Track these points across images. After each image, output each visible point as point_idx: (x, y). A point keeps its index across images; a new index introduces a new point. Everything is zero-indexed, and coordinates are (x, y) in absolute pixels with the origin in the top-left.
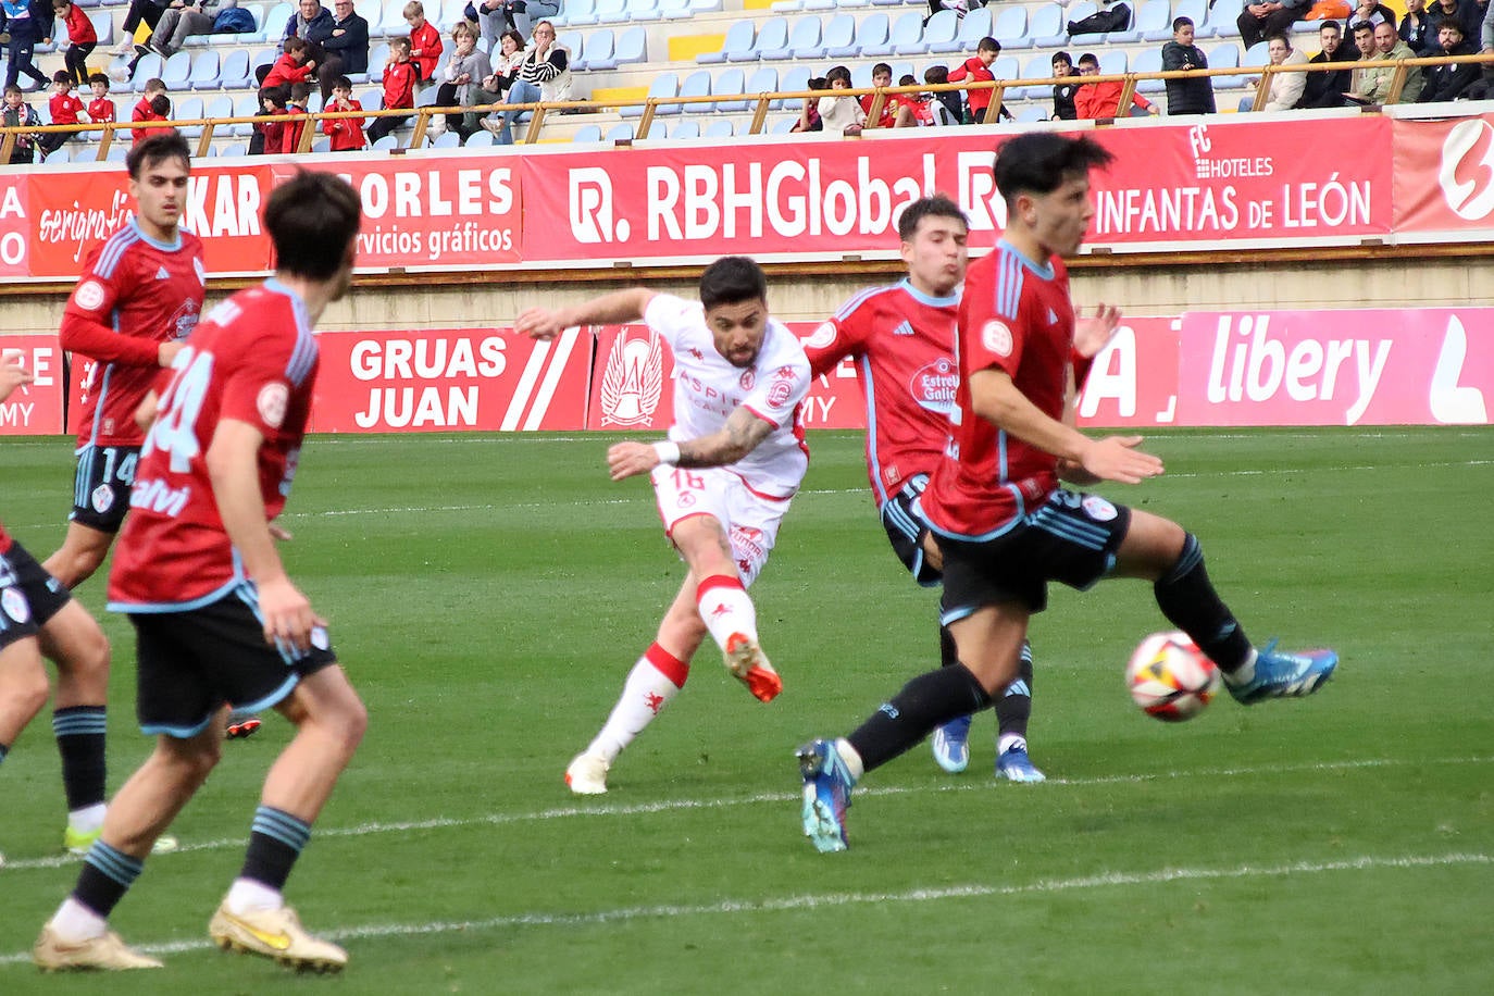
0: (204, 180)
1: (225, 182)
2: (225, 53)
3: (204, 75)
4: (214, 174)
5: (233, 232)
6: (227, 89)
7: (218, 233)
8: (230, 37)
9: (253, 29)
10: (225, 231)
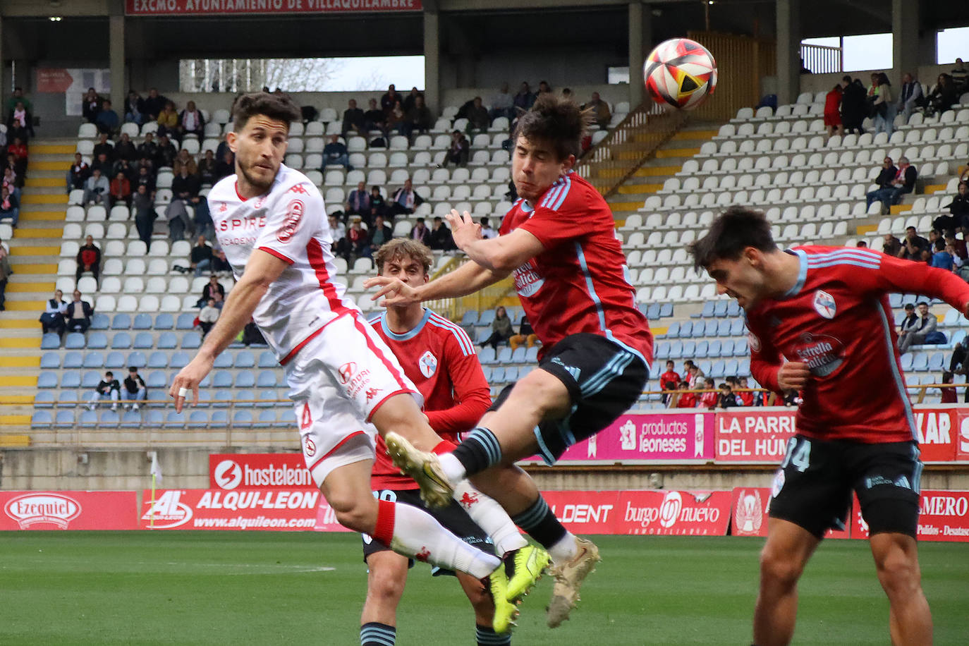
0: (921, 415)
1: (932, 416)
2: (931, 354)
3: (921, 364)
4: (926, 412)
5: (936, 442)
6: (932, 371)
7: (928, 442)
8: (932, 346)
9: (945, 342)
10: (932, 441)
